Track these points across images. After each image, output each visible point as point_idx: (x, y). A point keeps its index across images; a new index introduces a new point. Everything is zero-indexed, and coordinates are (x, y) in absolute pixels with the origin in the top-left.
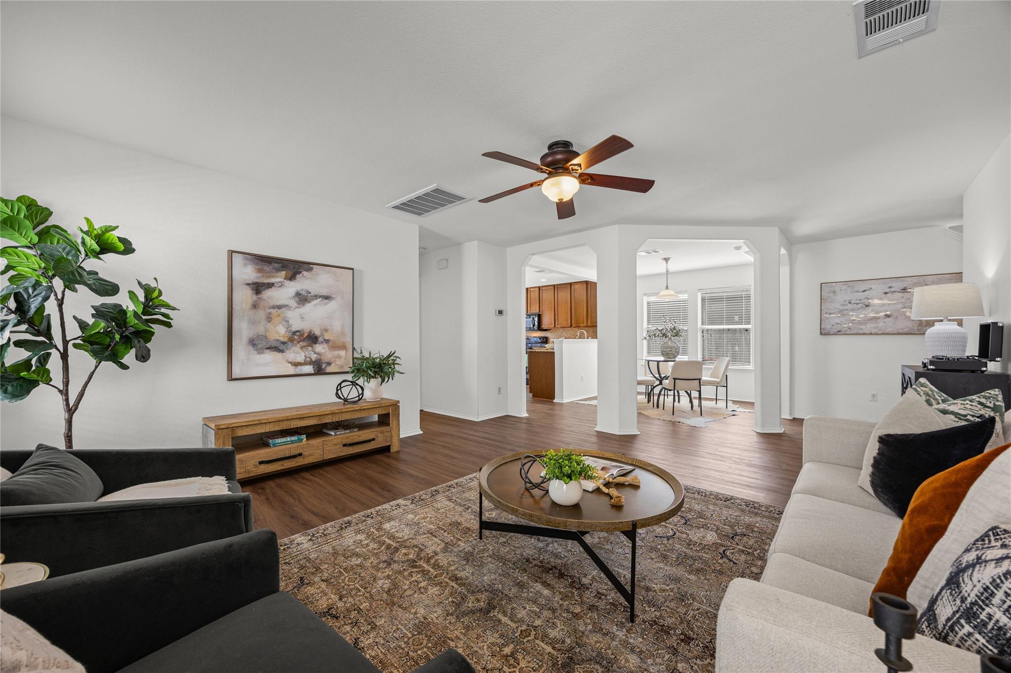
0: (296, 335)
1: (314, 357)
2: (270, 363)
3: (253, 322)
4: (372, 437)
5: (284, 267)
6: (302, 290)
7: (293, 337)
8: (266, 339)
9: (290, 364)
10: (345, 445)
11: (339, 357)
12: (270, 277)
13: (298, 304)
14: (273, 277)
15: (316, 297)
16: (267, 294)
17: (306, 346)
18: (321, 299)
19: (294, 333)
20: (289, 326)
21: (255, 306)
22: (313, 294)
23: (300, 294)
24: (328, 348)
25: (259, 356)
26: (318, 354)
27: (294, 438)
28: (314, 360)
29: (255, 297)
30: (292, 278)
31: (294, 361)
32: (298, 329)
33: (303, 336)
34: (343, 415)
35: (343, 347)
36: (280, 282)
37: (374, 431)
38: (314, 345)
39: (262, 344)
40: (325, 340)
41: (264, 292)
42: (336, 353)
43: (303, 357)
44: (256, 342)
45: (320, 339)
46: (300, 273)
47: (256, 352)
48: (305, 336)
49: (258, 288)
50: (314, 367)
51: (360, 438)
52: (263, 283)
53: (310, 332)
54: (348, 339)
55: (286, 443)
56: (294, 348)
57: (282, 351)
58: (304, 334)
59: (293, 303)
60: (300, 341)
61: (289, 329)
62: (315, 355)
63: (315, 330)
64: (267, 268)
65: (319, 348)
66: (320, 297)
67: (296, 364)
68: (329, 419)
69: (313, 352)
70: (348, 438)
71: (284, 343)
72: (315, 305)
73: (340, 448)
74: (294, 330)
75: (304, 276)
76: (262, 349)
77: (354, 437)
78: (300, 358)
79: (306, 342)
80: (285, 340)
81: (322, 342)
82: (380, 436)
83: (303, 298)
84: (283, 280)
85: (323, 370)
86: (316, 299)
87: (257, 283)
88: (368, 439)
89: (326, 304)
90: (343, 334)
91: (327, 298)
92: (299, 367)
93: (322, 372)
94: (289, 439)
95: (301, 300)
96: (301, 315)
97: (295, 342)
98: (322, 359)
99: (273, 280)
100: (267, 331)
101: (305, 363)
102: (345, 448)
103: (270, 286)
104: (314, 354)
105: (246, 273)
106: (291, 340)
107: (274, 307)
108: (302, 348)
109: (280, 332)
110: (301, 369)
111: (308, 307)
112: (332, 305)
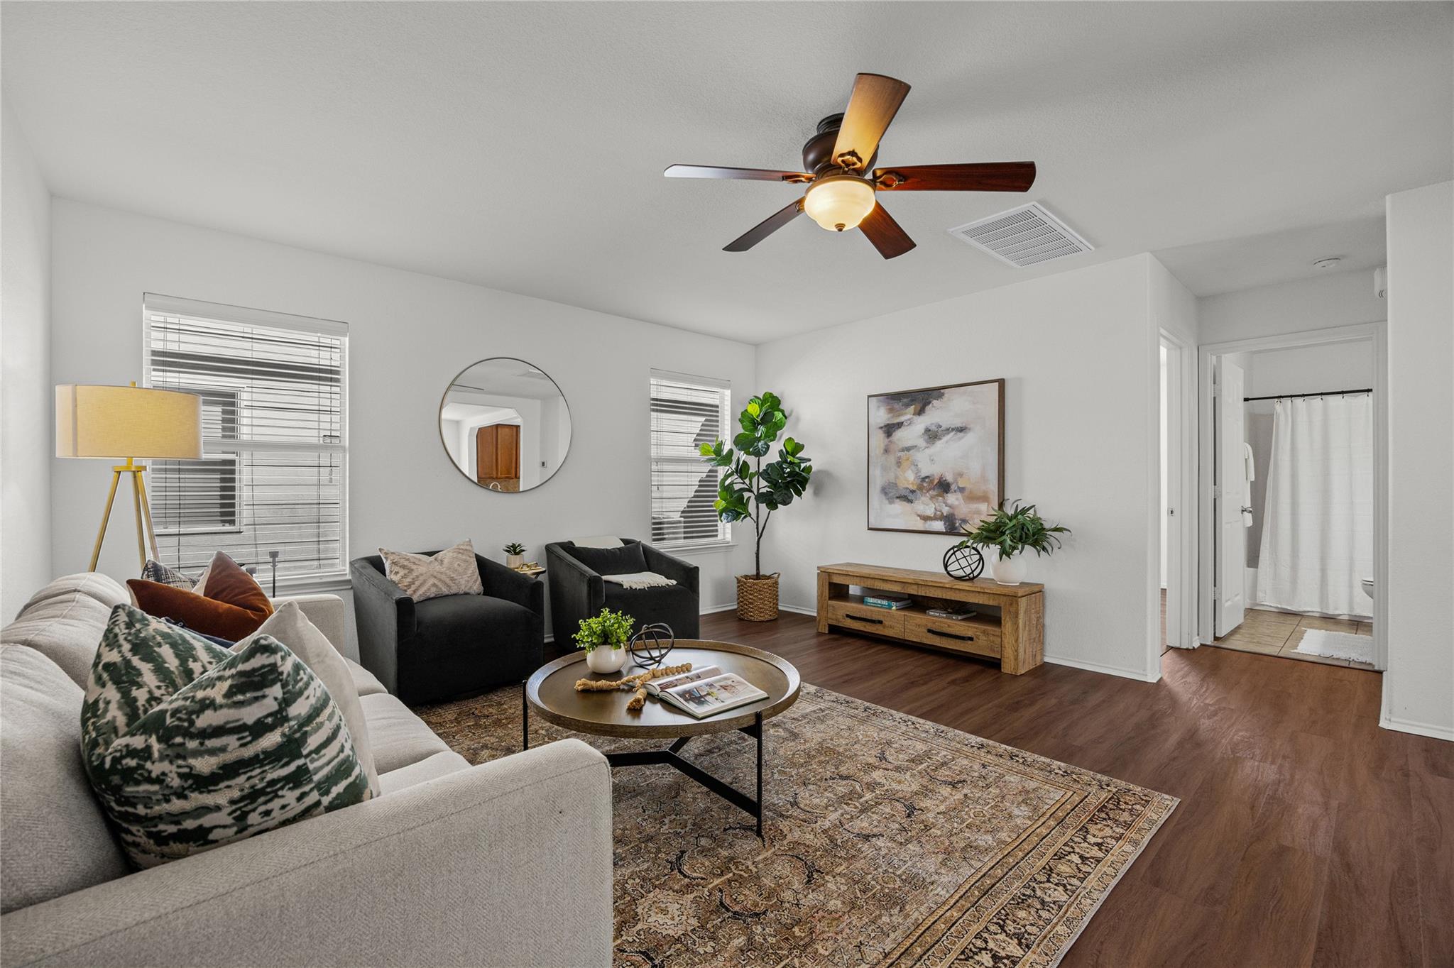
0: (925, 481)
1: (946, 510)
2: (898, 514)
3: (885, 469)
4: (970, 634)
5: (913, 401)
6: (932, 424)
7: (922, 485)
8: (897, 486)
9: (918, 518)
10: (929, 631)
11: (978, 512)
12: (899, 416)
13: (928, 443)
14: (902, 415)
15: (948, 430)
16: (899, 434)
17: (937, 495)
18: (954, 432)
19: (923, 479)
20: (918, 471)
21: (886, 451)
22: (944, 427)
23: (930, 430)
24: (963, 499)
25: (890, 506)
26: (950, 507)
27: (885, 602)
28: (945, 514)
29: (886, 440)
30: (920, 412)
31: (923, 514)
32: (926, 475)
33: (932, 483)
34: (931, 590)
35: (984, 498)
36: (909, 419)
37: (974, 627)
38: (945, 495)
39: (893, 493)
40: (958, 487)
41: (894, 434)
42: (974, 506)
43: (933, 510)
44: (887, 490)
45: (953, 487)
46: (930, 403)
47: (887, 502)
48: (935, 483)
49: (889, 430)
50: (945, 524)
51: (950, 629)
52: (893, 424)
53: (941, 478)
54: (993, 487)
55: (875, 605)
56: (923, 498)
57: (911, 501)
58: (933, 480)
59: (921, 443)
60: (930, 489)
61: (919, 474)
62: (947, 508)
63: (947, 474)
64: (897, 406)
65: (952, 498)
66: (953, 429)
67: (925, 518)
68: (913, 589)
69: (944, 503)
70: (934, 623)
71: (913, 492)
72: (947, 442)
73: (923, 632)
74: (923, 475)
75: (934, 407)
76: (892, 498)
77: (943, 625)
78: (930, 511)
79: (936, 491)
80: (914, 488)
81: (955, 491)
82: (983, 637)
83: (932, 435)
84: (912, 416)
85: (956, 528)
86: (948, 434)
87: (888, 424)
88: (962, 635)
89: (960, 439)
90: (984, 479)
91: (961, 430)
92: (929, 522)
93: (956, 531)
94: (879, 602)
95: (930, 438)
96: (930, 456)
97: (924, 491)
98: (956, 513)
99: (902, 419)
100: (896, 477)
101: (934, 518)
102: (930, 635)
103: (900, 425)
104: (946, 506)
105: (881, 416)
106: (921, 488)
107: (903, 450)
108: (932, 498)
109: (909, 478)
110: (930, 525)
111: (939, 444)
112: (969, 438)
